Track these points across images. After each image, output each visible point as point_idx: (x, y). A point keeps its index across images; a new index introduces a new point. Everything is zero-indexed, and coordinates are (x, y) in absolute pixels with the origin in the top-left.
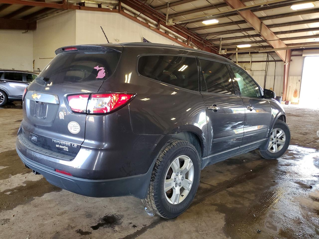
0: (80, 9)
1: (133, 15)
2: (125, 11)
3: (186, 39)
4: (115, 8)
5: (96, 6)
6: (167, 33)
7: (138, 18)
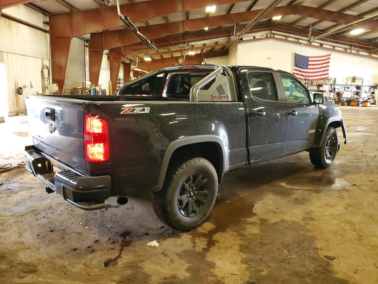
0: (240, 43)
1: (284, 38)
2: (275, 36)
3: (348, 47)
4: (267, 36)
5: (252, 38)
6: (322, 45)
7: (289, 39)
